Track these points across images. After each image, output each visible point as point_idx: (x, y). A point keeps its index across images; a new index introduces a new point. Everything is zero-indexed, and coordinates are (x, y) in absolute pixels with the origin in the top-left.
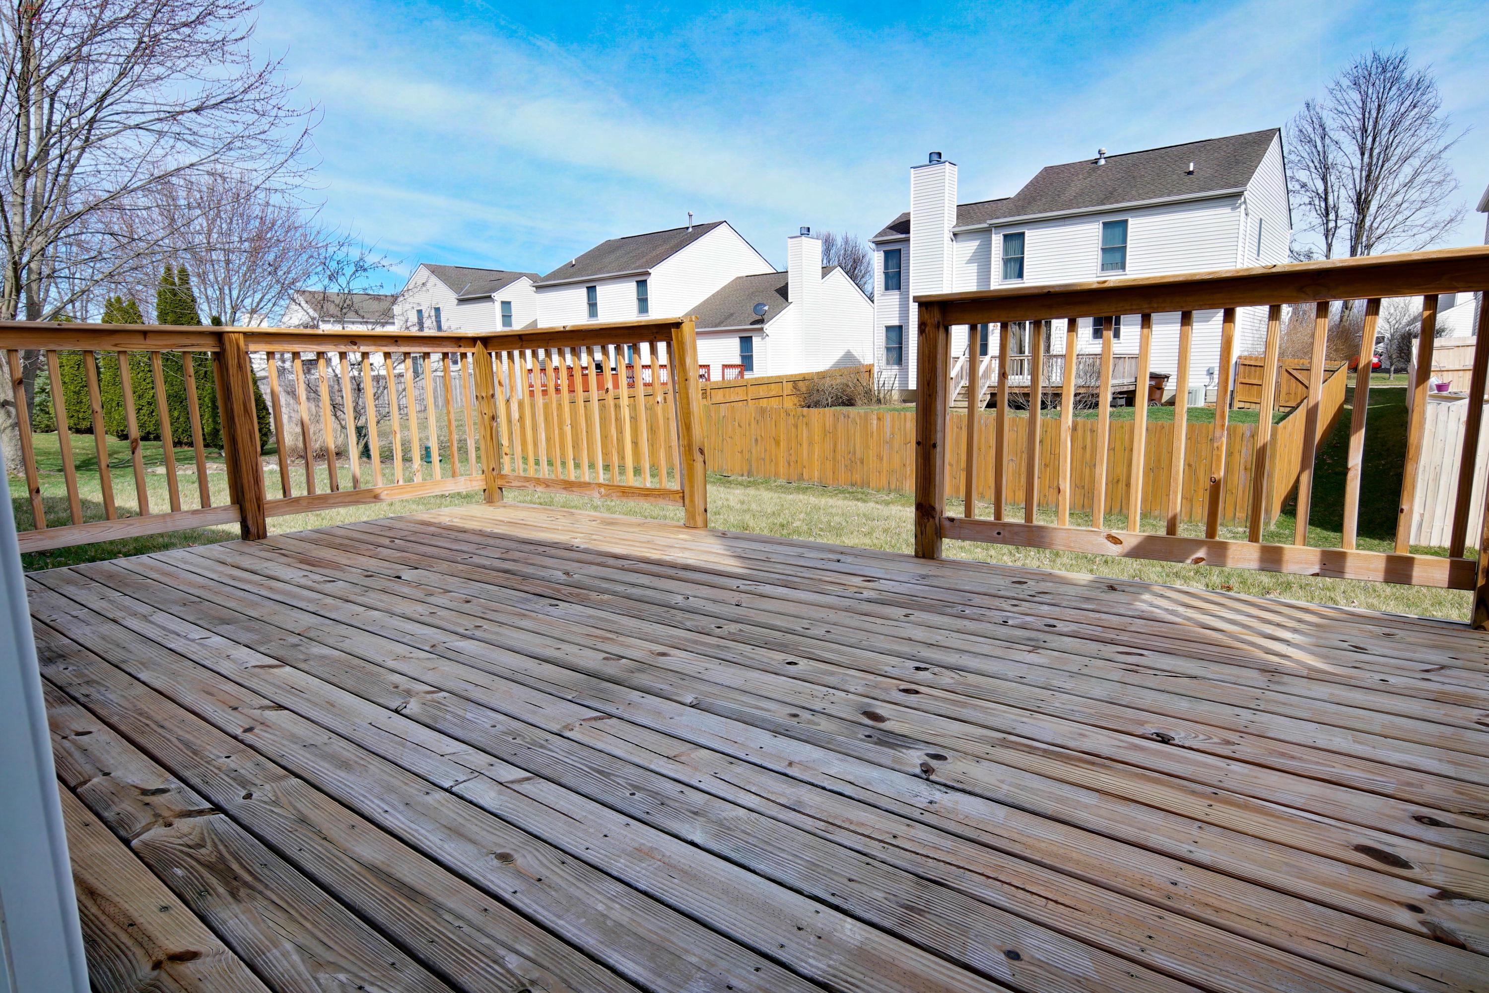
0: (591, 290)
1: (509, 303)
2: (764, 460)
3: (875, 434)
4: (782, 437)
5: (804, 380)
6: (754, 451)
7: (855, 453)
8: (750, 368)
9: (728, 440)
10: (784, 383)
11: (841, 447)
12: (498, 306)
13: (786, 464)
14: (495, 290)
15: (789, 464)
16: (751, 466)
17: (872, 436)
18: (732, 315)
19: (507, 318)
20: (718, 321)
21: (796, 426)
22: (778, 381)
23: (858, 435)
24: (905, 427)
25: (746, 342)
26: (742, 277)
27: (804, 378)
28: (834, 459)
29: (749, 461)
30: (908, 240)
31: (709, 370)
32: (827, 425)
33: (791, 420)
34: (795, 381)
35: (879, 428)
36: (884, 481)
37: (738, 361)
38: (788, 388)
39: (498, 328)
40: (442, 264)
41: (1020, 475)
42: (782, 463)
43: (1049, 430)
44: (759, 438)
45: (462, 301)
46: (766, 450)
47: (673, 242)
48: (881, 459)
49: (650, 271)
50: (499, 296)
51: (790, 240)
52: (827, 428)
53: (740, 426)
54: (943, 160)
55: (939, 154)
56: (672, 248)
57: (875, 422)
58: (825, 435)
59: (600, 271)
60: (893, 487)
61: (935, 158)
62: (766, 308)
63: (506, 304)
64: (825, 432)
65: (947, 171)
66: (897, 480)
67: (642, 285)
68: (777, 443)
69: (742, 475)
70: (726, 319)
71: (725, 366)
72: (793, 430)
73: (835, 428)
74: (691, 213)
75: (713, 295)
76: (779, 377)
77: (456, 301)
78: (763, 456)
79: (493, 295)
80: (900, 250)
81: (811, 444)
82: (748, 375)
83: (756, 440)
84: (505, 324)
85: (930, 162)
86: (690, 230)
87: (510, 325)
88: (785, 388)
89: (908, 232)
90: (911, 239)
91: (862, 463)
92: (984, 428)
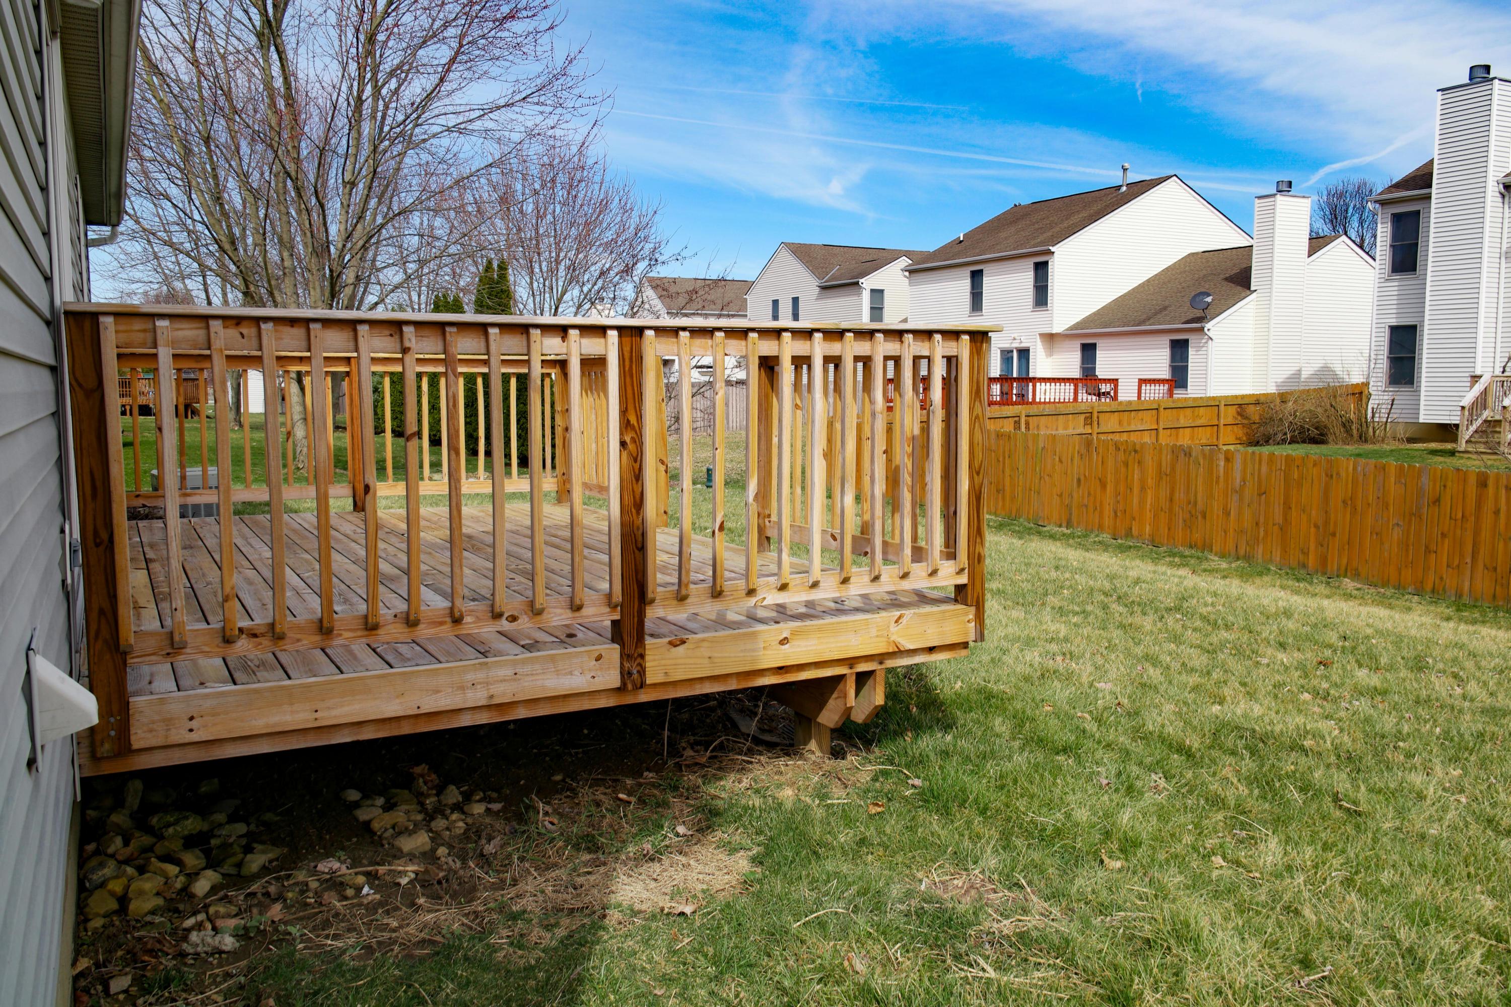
0: (977, 277)
1: (882, 291)
2: (1086, 506)
3: (1222, 479)
4: (1110, 478)
5: (1257, 403)
6: (1075, 495)
7: (1196, 503)
8: (1183, 384)
9: (1047, 478)
10: (1222, 408)
11: (1180, 495)
12: (866, 296)
13: (1112, 514)
14: (864, 274)
15: (1116, 513)
16: (1071, 514)
17: (1217, 482)
18: (1165, 308)
19: (877, 311)
20: (1144, 317)
21: (1126, 465)
22: (1214, 404)
23: (1200, 481)
24: (1259, 470)
25: (1179, 349)
26: (1197, 254)
27: (1258, 401)
28: (1171, 510)
29: (1069, 507)
30: (1428, 197)
31: (1116, 386)
32: (1164, 464)
33: (1121, 456)
34: (1241, 405)
35: (1226, 472)
36: (1231, 545)
37: (1164, 373)
38: (1228, 415)
39: (865, 321)
40: (808, 243)
41: (1408, 546)
42: (1108, 511)
43: (1449, 484)
44: (1082, 478)
45: (824, 288)
46: (1089, 494)
47: (1096, 207)
48: (1227, 513)
49: (1053, 249)
50: (868, 283)
51: (1257, 201)
52: (1163, 469)
53: (1060, 461)
54: (1491, 76)
55: (1487, 68)
56: (1091, 216)
57: (1222, 463)
58: (1161, 478)
59: (991, 249)
60: (1242, 552)
61: (1481, 73)
62: (1209, 299)
63: (877, 294)
64: (1160, 474)
65: (1496, 92)
66: (1247, 543)
67: (1041, 269)
68: (1103, 485)
69: (1060, 526)
70: (1156, 314)
71: (1142, 381)
72: (1123, 470)
73: (1173, 469)
74: (1127, 165)
75: (1148, 281)
76: (1214, 398)
77: (818, 289)
78: (1086, 501)
79: (861, 281)
80: (1418, 212)
81: (1143, 489)
82: (1179, 394)
83: (1079, 481)
84: (873, 319)
85: (1470, 79)
86: (1124, 189)
87: (880, 319)
88: (1222, 415)
89: (1430, 186)
90: (1434, 196)
91: (1204, 517)
92: (1361, 478)
